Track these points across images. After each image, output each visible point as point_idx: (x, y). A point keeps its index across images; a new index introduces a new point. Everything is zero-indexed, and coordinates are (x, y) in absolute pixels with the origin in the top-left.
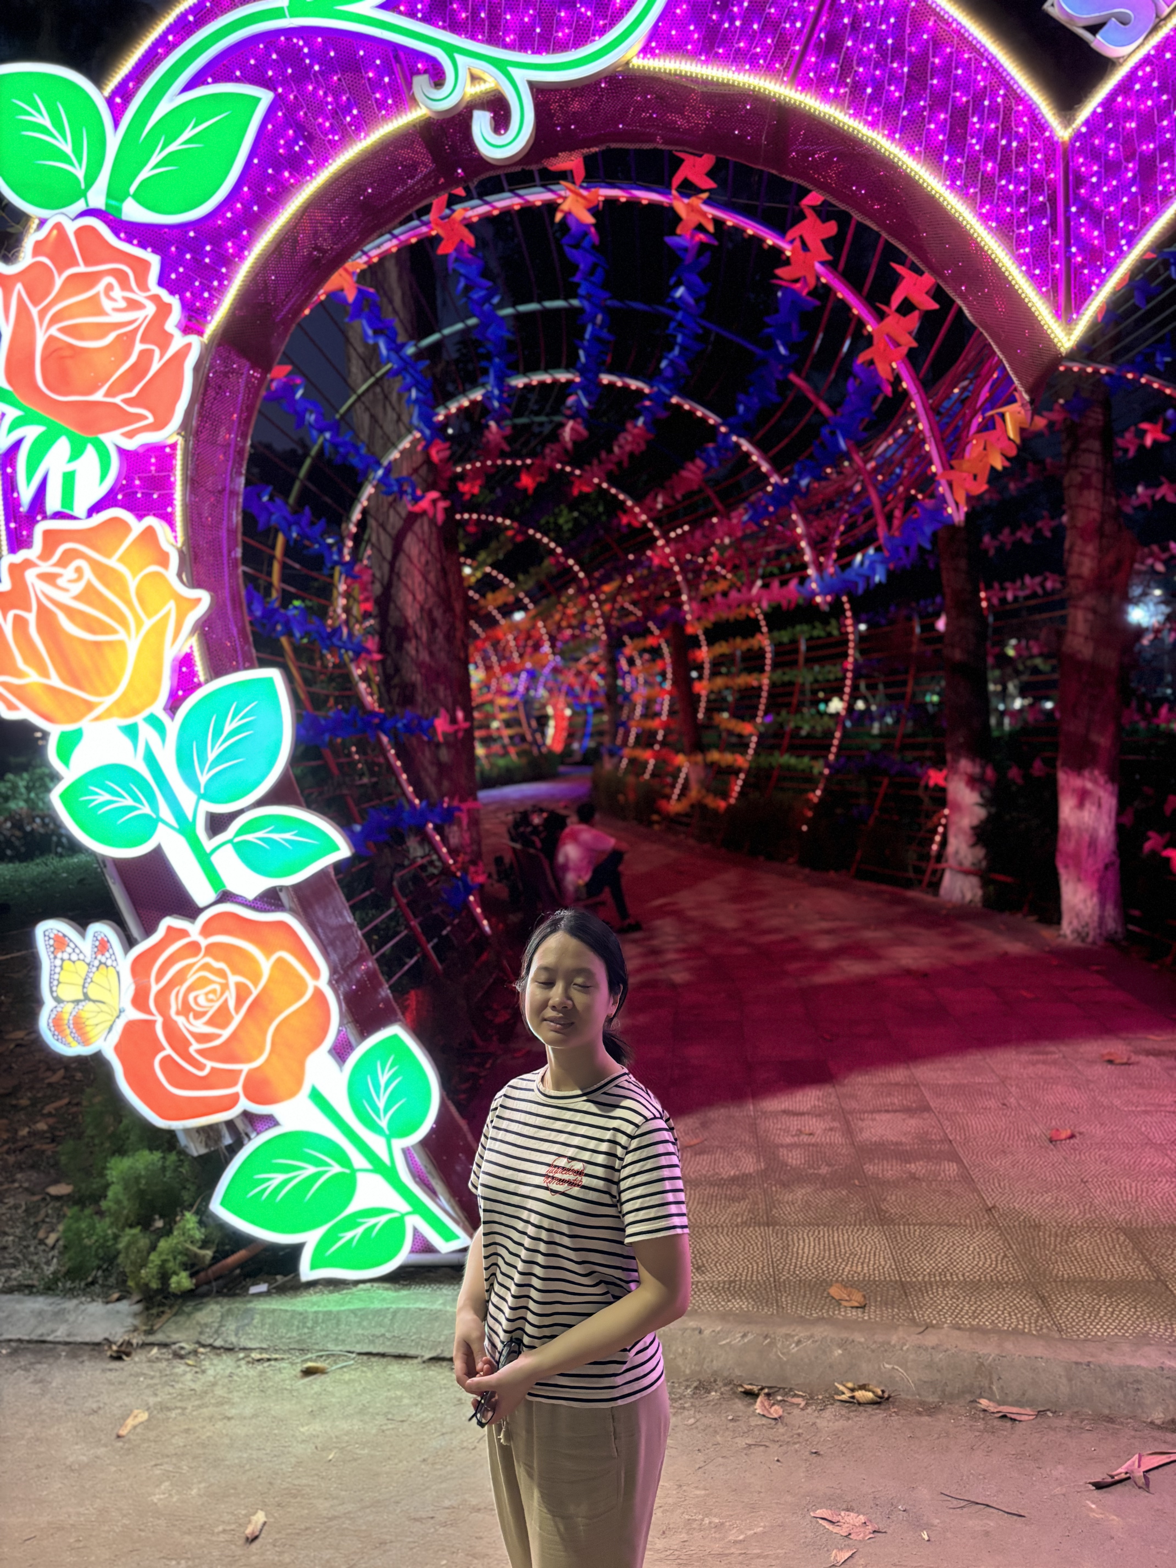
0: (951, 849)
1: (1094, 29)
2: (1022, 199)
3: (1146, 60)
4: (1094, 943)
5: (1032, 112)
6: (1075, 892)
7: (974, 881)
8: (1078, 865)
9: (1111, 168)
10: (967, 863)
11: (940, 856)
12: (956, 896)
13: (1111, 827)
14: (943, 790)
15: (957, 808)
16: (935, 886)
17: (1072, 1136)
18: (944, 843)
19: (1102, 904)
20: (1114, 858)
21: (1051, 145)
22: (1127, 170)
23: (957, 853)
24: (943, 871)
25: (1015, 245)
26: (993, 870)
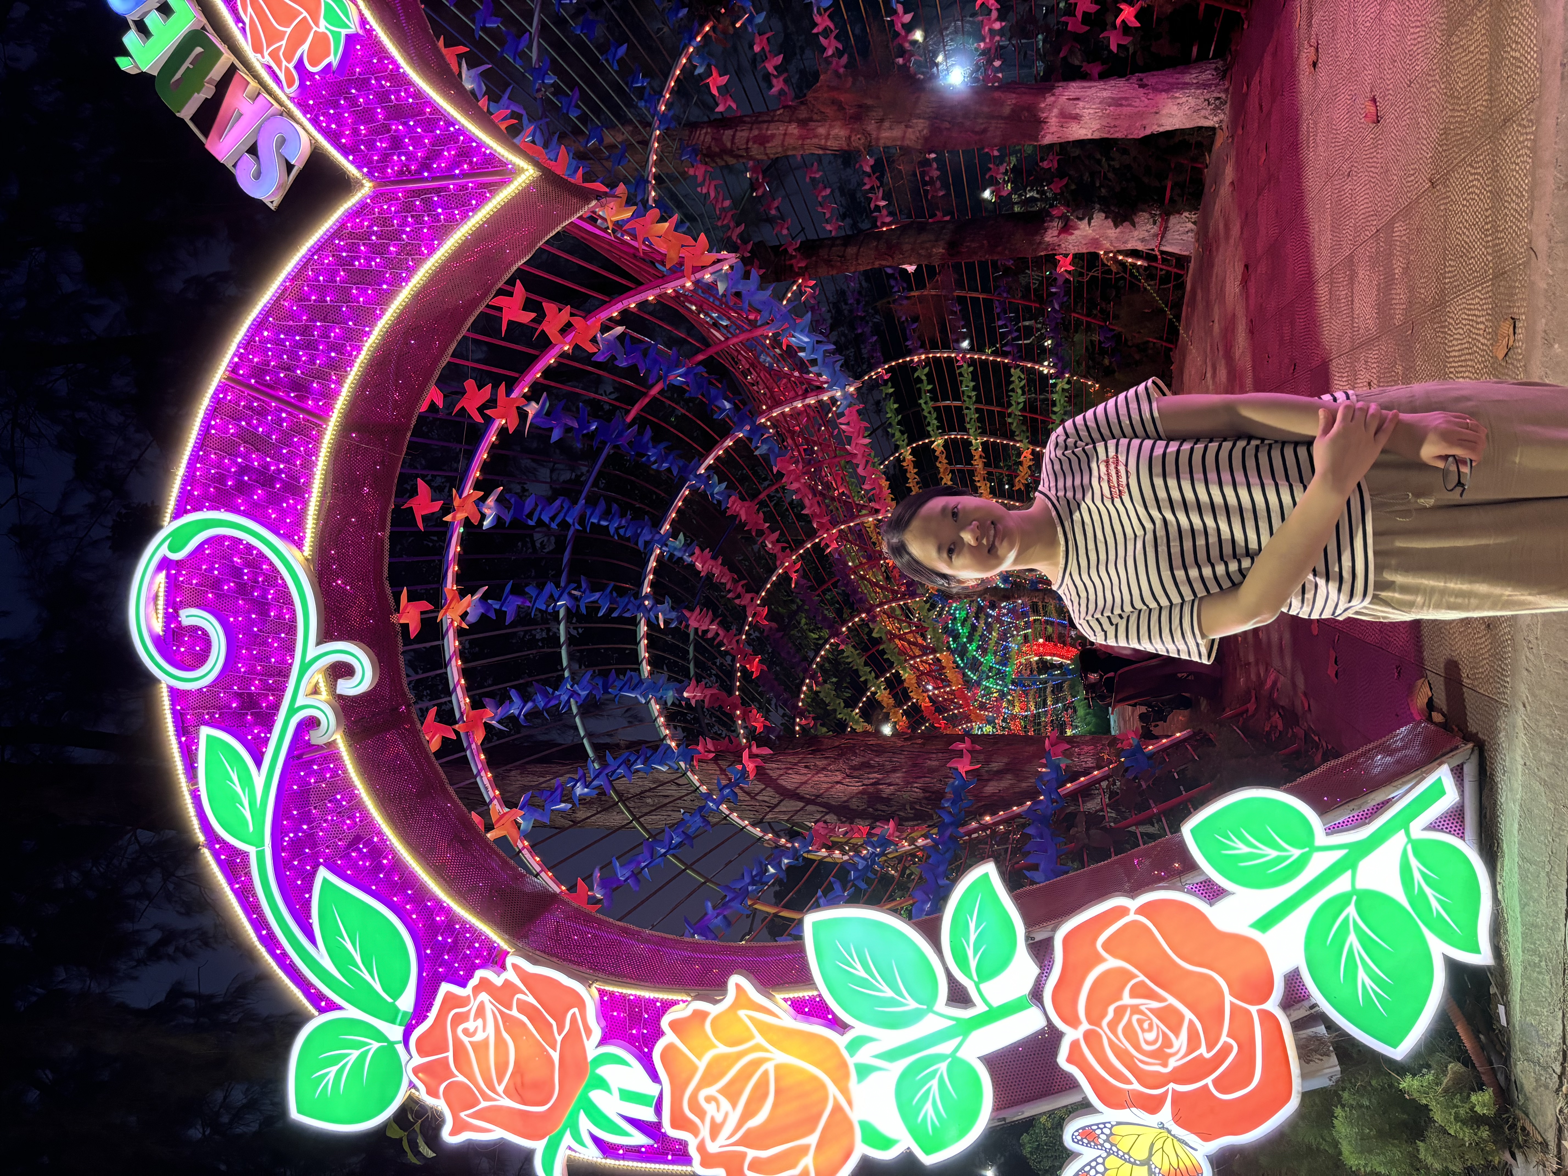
0: (1140, 247)
1: (289, 167)
2: (418, 220)
3: (315, 122)
4: (1226, 91)
5: (352, 215)
6: (1171, 116)
7: (1173, 220)
8: (1141, 115)
9: (396, 144)
10: (1155, 229)
11: (1148, 256)
12: (1190, 237)
13: (1100, 85)
14: (1078, 257)
15: (1095, 242)
16: (1181, 261)
17: (1374, 100)
18: (1135, 253)
19: (1185, 86)
20: (1134, 79)
21: (376, 197)
22: (397, 130)
23: (1143, 240)
24: (1163, 253)
25: (452, 223)
26: (1160, 202)
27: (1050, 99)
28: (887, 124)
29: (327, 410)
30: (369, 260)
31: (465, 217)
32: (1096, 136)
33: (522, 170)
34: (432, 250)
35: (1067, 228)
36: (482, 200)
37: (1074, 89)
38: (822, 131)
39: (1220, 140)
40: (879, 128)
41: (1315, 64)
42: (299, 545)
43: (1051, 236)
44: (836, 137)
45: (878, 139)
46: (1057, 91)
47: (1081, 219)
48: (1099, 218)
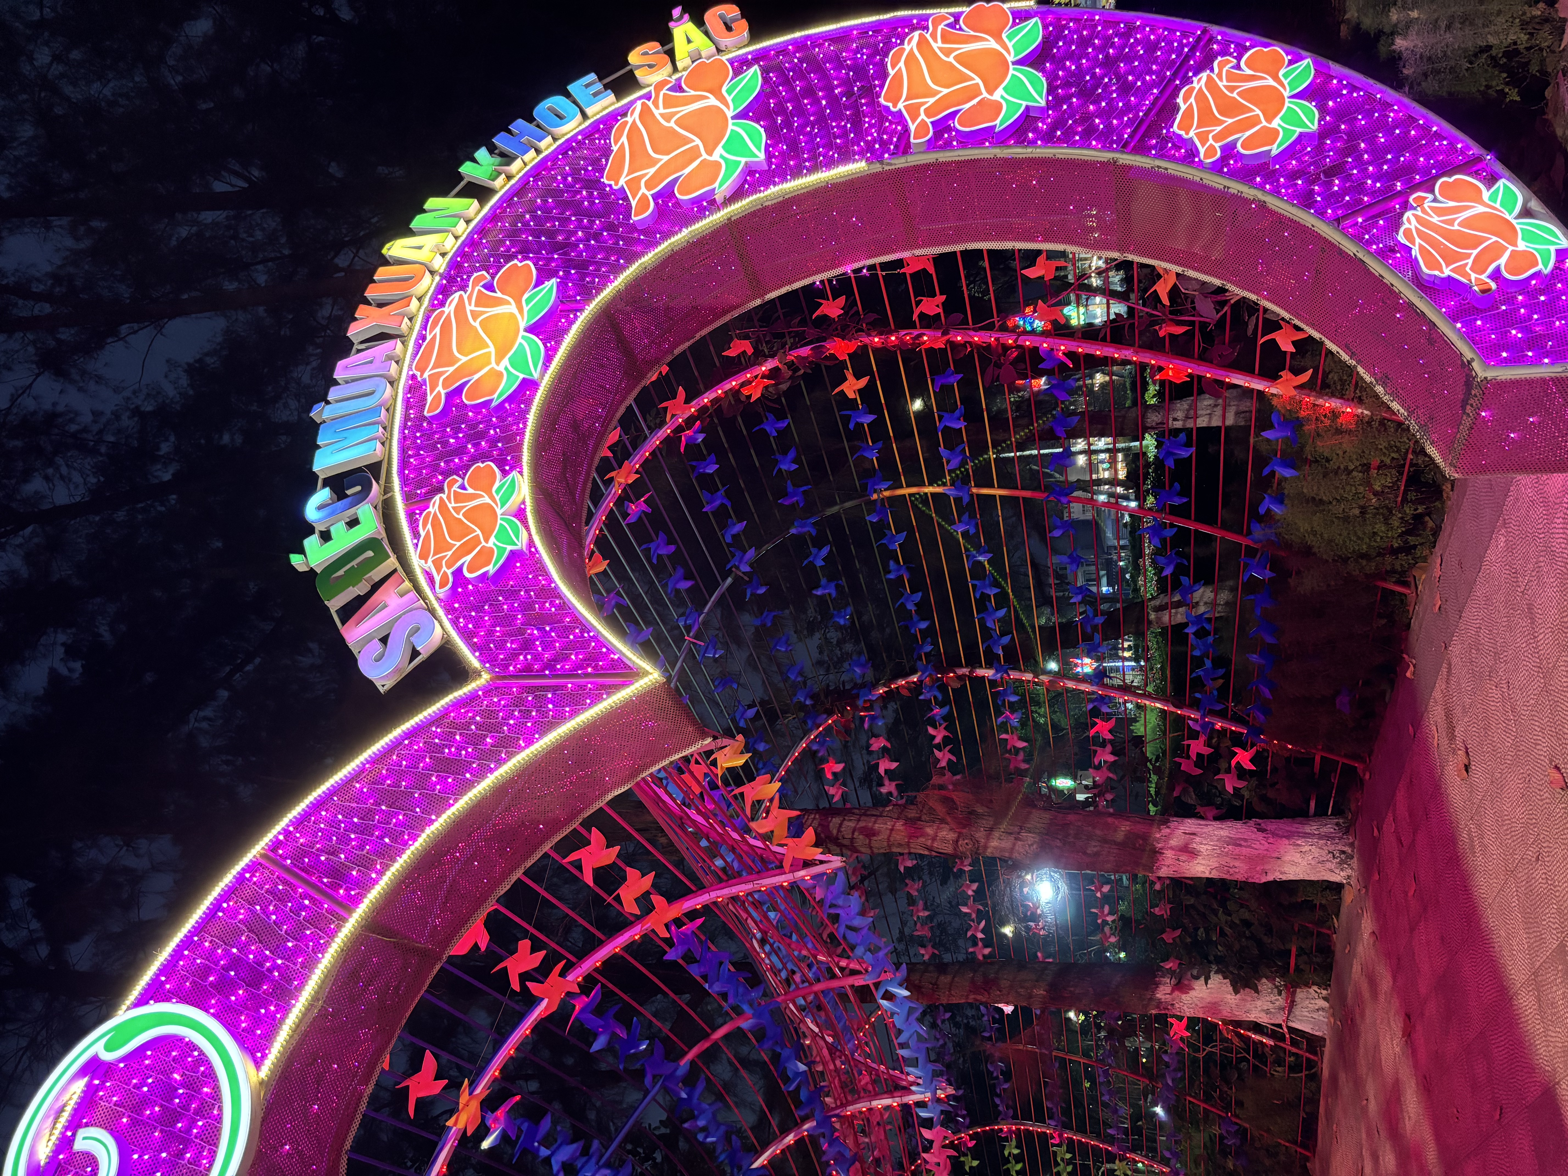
0: (1263, 1019)
1: (415, 653)
2: (525, 715)
4: (1351, 845)
6: (1294, 864)
7: (1300, 994)
8: (1262, 859)
9: (527, 646)
10: (1281, 1001)
11: (1274, 1033)
12: (1321, 1017)
13: (1217, 824)
14: (1193, 1022)
15: (1214, 1007)
16: (1313, 1043)
17: (1557, 768)
18: (1257, 1027)
19: (1306, 835)
20: (1252, 822)
21: (489, 689)
22: (532, 634)
23: (1267, 1012)
24: (1291, 1030)
25: (560, 718)
26: (1283, 972)
27: (1165, 831)
28: (996, 834)
29: (356, 901)
30: (459, 749)
31: (573, 714)
32: (1215, 875)
33: (647, 673)
34: (530, 742)
35: (1181, 986)
36: (596, 699)
37: (1190, 824)
38: (930, 831)
39: (1348, 897)
40: (988, 837)
41: (1467, 768)
42: (258, 1063)
43: (1163, 992)
44: (944, 840)
45: (986, 847)
46: (1172, 825)
47: (1197, 978)
48: (1216, 980)
